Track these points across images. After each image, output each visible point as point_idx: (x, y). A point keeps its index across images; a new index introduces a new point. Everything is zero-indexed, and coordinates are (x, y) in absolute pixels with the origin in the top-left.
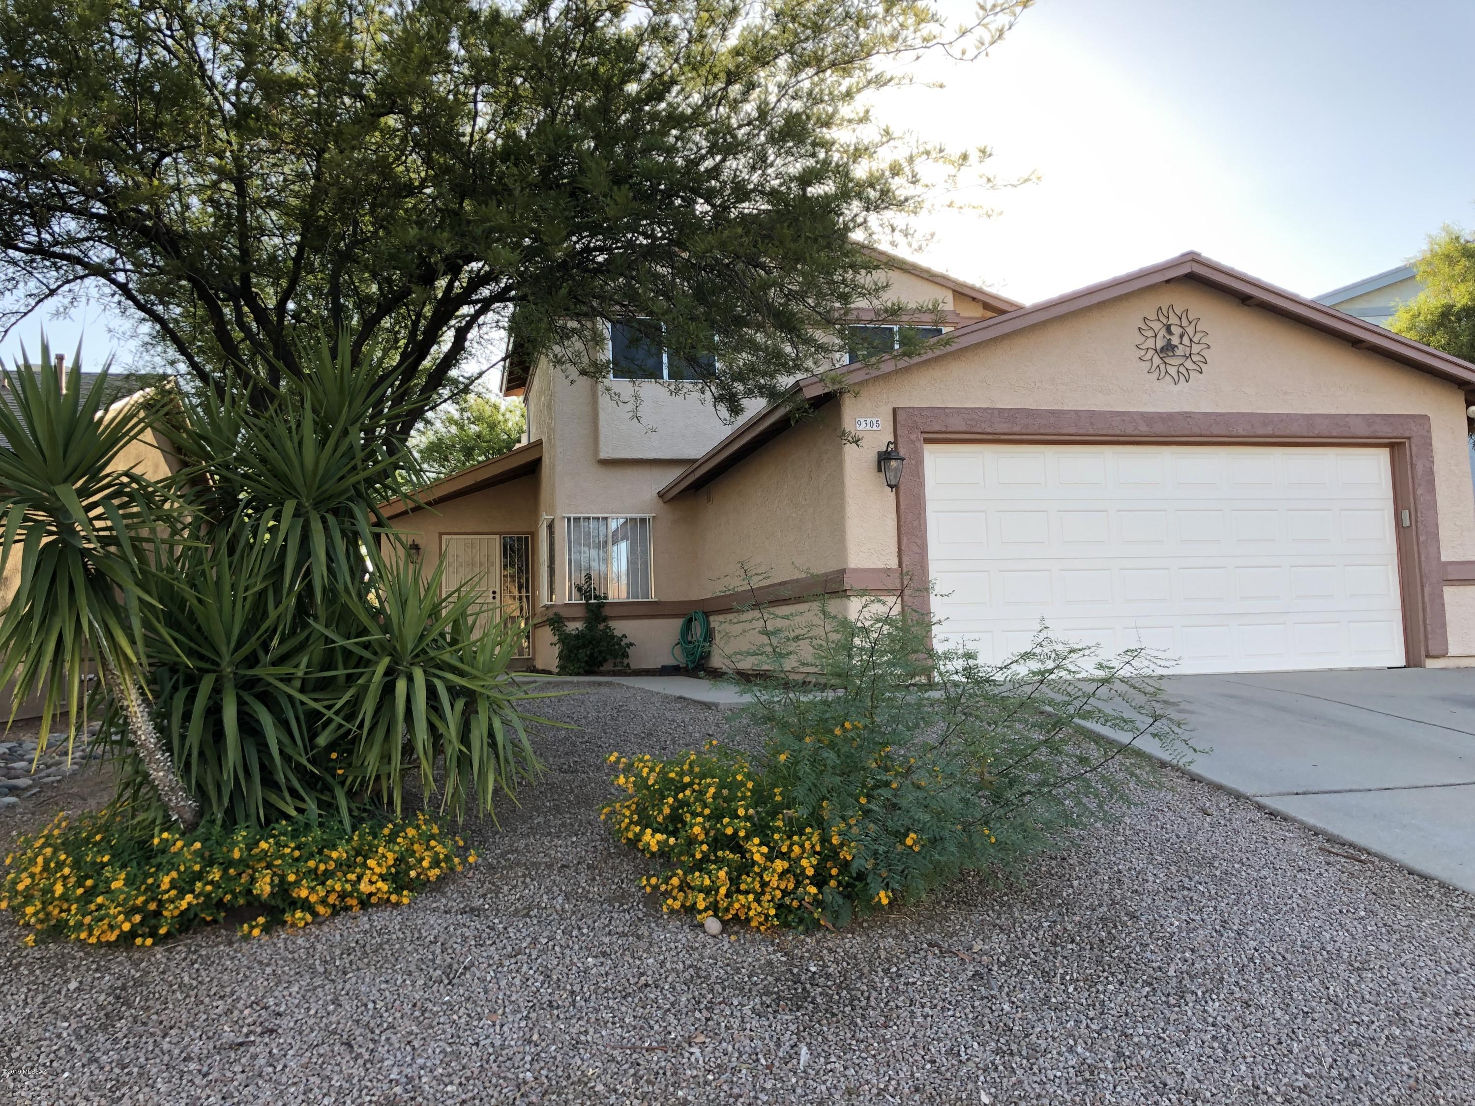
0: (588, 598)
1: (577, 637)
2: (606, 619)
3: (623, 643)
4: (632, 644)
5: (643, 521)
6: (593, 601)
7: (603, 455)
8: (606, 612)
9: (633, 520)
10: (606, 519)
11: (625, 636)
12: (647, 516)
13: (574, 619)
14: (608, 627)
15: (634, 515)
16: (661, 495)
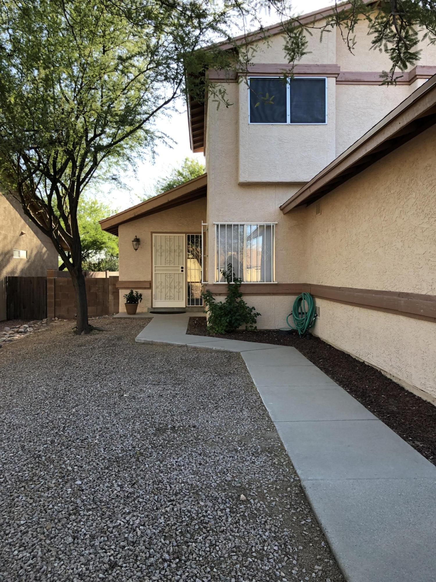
0: (229, 280)
1: (221, 308)
2: (241, 295)
3: (252, 313)
4: (258, 314)
5: (269, 227)
6: (233, 283)
7: (242, 180)
8: (242, 290)
9: (262, 226)
10: (243, 225)
11: (254, 308)
12: (271, 223)
13: (220, 294)
14: (242, 301)
15: (262, 223)
16: (282, 209)
